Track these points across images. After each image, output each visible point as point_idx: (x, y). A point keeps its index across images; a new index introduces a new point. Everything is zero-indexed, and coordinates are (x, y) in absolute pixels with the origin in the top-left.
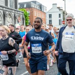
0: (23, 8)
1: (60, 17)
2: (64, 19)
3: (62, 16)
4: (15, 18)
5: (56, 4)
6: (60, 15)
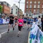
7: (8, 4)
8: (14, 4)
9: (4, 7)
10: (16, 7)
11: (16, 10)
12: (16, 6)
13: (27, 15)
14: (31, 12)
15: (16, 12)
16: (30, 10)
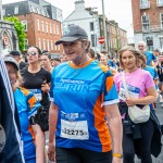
8: (76, 3)
12: (88, 9)
13: (150, 43)
15: (93, 37)
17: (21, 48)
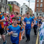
0: (10, 4)
1: (26, 10)
2: (28, 11)
3: (27, 9)
4: (6, 8)
5: (25, 4)
6: (26, 9)
7: (18, 4)
9: (13, 7)
10: (26, 6)
11: (25, 9)
13: (37, 14)
14: (42, 11)
15: (26, 11)
16: (41, 9)
17: (11, 11)
